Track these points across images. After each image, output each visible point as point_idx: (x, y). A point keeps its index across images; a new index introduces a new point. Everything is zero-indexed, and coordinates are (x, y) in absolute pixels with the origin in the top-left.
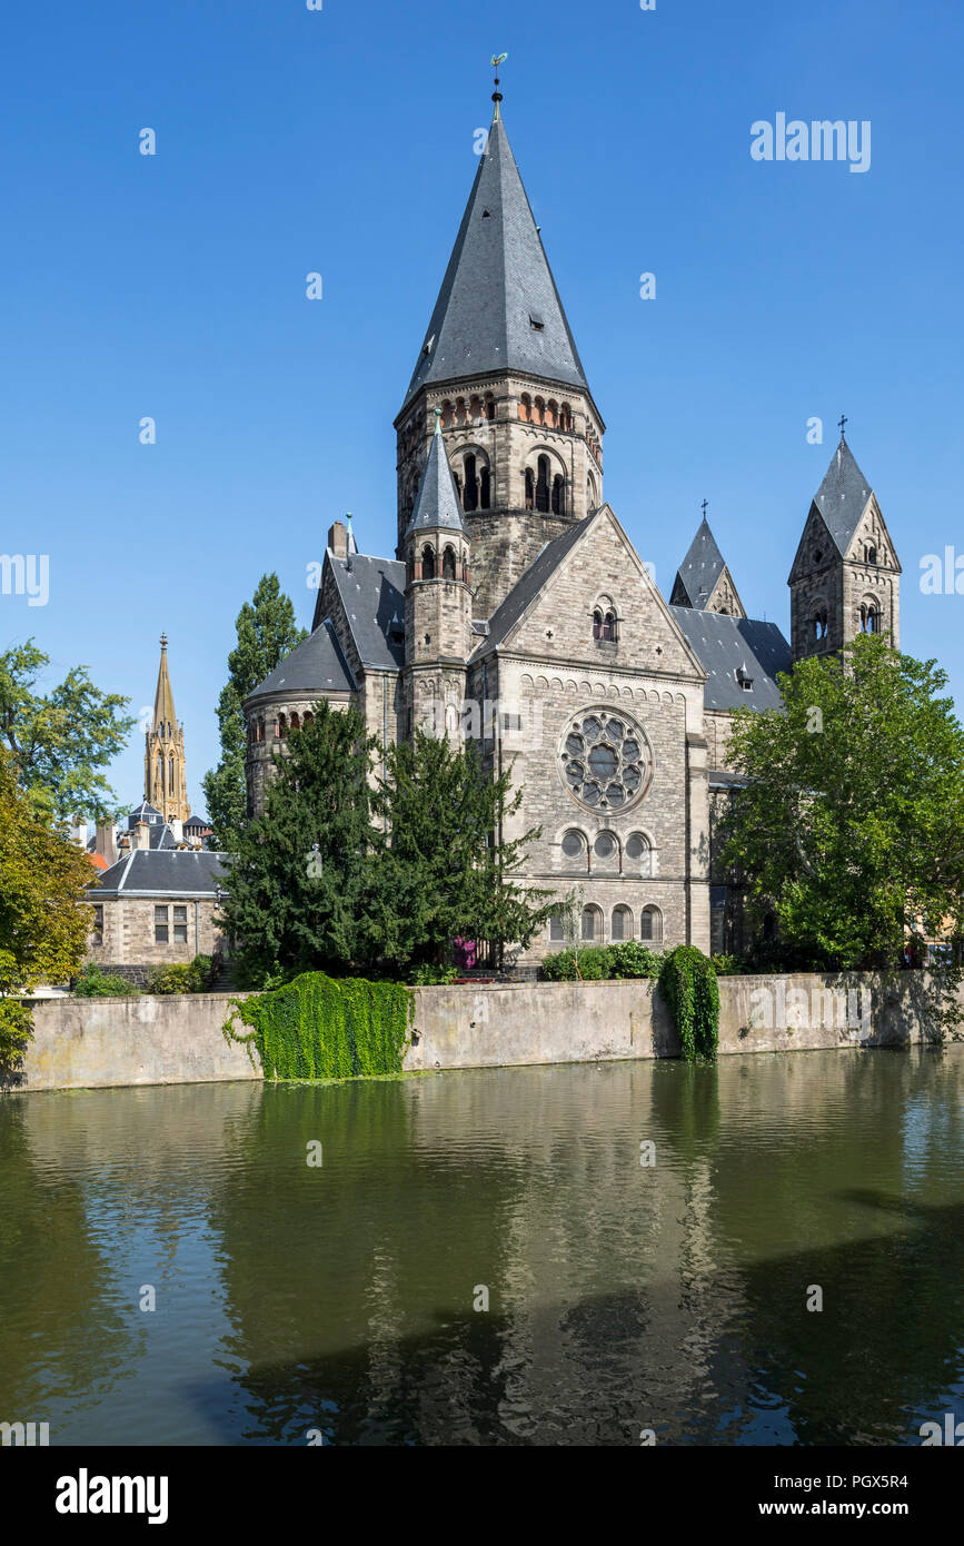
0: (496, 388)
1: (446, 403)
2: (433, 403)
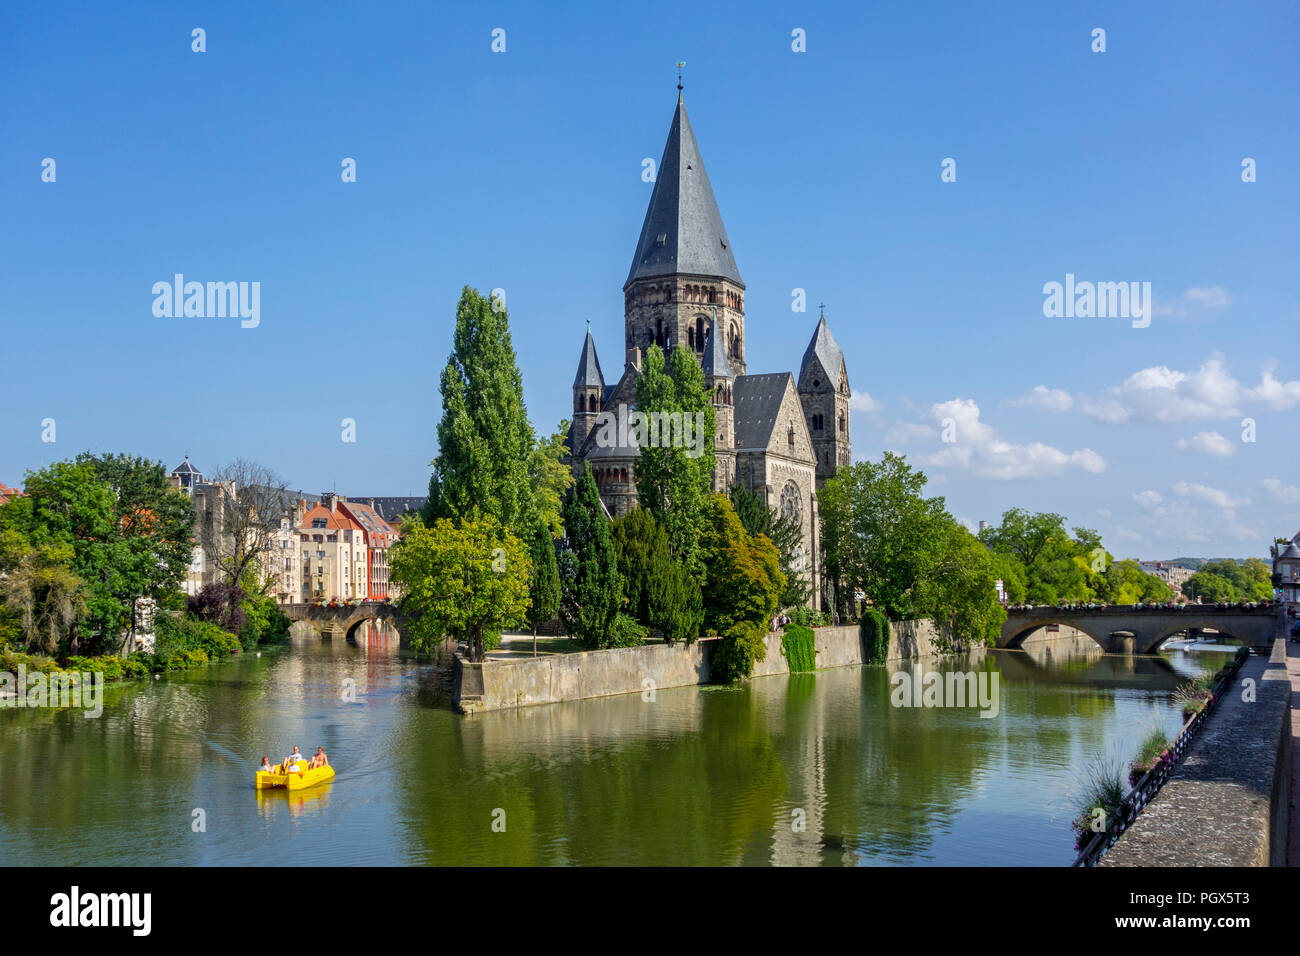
0: (716, 285)
1: (688, 286)
2: (681, 284)
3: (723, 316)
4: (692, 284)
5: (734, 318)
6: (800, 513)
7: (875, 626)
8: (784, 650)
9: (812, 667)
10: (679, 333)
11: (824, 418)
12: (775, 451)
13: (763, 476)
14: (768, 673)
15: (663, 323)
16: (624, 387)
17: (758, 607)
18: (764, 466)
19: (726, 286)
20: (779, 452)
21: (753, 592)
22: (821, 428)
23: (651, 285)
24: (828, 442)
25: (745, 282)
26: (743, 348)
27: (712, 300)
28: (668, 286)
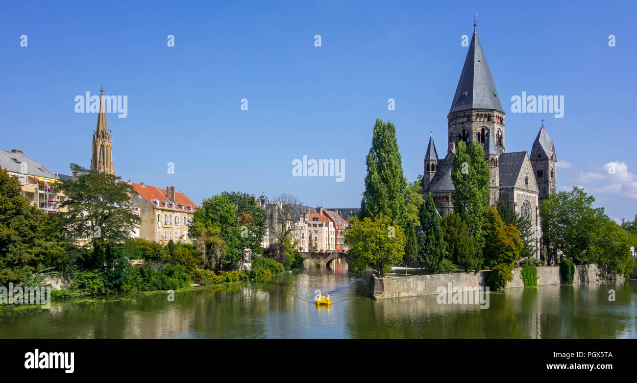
0: (491, 113)
1: (478, 114)
2: (474, 113)
3: (494, 127)
4: (480, 113)
5: (500, 127)
6: (531, 215)
7: (567, 267)
8: (522, 277)
9: (536, 285)
10: (473, 135)
11: (543, 172)
12: (518, 187)
13: (513, 198)
14: (514, 287)
15: (466, 131)
16: (447, 160)
17: (509, 257)
18: (513, 194)
19: (496, 113)
20: (521, 187)
21: (507, 250)
22: (541, 176)
23: (460, 115)
24: (545, 182)
25: (505, 111)
26: (504, 141)
27: (489, 120)
28: (468, 114)
